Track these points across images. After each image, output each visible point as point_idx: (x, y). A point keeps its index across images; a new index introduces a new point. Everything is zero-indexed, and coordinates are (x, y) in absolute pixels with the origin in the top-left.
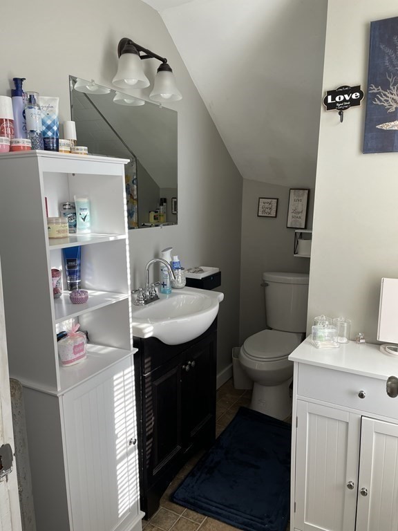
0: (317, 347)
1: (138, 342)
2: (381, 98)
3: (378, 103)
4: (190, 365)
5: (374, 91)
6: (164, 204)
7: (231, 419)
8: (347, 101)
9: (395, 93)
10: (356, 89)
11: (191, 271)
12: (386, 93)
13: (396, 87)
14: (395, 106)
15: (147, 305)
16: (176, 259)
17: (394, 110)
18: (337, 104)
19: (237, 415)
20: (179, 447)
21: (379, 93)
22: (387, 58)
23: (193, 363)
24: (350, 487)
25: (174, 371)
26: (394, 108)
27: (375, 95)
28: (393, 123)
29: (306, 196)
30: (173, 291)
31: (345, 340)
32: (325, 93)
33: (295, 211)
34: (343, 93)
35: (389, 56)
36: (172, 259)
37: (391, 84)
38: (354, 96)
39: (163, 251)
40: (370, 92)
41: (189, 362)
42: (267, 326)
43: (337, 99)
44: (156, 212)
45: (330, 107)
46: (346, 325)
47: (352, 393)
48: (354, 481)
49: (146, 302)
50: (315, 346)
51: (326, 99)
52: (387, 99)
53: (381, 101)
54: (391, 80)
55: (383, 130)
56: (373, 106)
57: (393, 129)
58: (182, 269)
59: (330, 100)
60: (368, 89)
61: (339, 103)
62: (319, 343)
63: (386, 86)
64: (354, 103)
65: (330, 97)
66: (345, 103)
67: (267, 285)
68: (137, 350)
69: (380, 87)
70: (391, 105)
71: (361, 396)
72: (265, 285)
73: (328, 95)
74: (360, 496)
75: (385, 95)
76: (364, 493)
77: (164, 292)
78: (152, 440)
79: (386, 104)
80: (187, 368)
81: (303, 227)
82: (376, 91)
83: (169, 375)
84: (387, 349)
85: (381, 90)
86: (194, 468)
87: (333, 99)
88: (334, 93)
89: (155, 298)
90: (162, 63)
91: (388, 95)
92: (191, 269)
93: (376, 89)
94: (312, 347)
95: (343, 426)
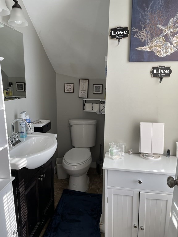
0: (113, 159)
1: (15, 173)
2: (138, 35)
3: (136, 37)
4: (43, 177)
5: (134, 30)
6: (12, 86)
7: (60, 197)
8: (121, 35)
9: (144, 32)
10: (125, 29)
11: (35, 123)
12: (140, 32)
13: (144, 30)
14: (144, 39)
15: (14, 147)
16: (28, 117)
17: (144, 41)
18: (117, 36)
19: (63, 194)
20: (38, 223)
21: (137, 32)
22: (140, 14)
23: (44, 176)
24: (135, 227)
25: (35, 183)
26: (144, 40)
27: (135, 32)
28: (143, 47)
29: (87, 83)
30: (28, 135)
31: (123, 154)
32: (110, 29)
33: (82, 90)
34: (119, 30)
35: (141, 13)
36: (26, 118)
37: (143, 28)
38: (124, 32)
39: (21, 113)
40: (133, 31)
41: (42, 176)
42: (72, 146)
43: (116, 33)
44: (7, 90)
45: (113, 37)
46: (124, 146)
47: (135, 182)
48: (136, 223)
49: (14, 145)
50: (112, 159)
51: (111, 33)
52: (141, 35)
53: (138, 36)
54: (142, 26)
55: (139, 50)
56: (134, 38)
57: (144, 50)
58: (31, 122)
59: (113, 34)
60: (131, 30)
61: (118, 35)
62: (114, 157)
63: (140, 29)
64: (125, 36)
65: (113, 32)
66: (121, 36)
67: (72, 126)
68: (14, 178)
69: (137, 29)
70: (143, 38)
71: (140, 182)
72: (70, 126)
73: (112, 30)
74: (140, 231)
75: (140, 33)
76: (142, 229)
77: (22, 137)
78: (25, 227)
79: (140, 38)
80: (42, 179)
81: (87, 97)
82: (135, 31)
83: (32, 186)
84: (144, 156)
85: (138, 30)
86: (46, 231)
87: (114, 33)
88: (115, 30)
89: (18, 142)
90: (15, 3)
91: (141, 33)
92: (34, 122)
93: (135, 30)
94: (110, 159)
95: (130, 198)
